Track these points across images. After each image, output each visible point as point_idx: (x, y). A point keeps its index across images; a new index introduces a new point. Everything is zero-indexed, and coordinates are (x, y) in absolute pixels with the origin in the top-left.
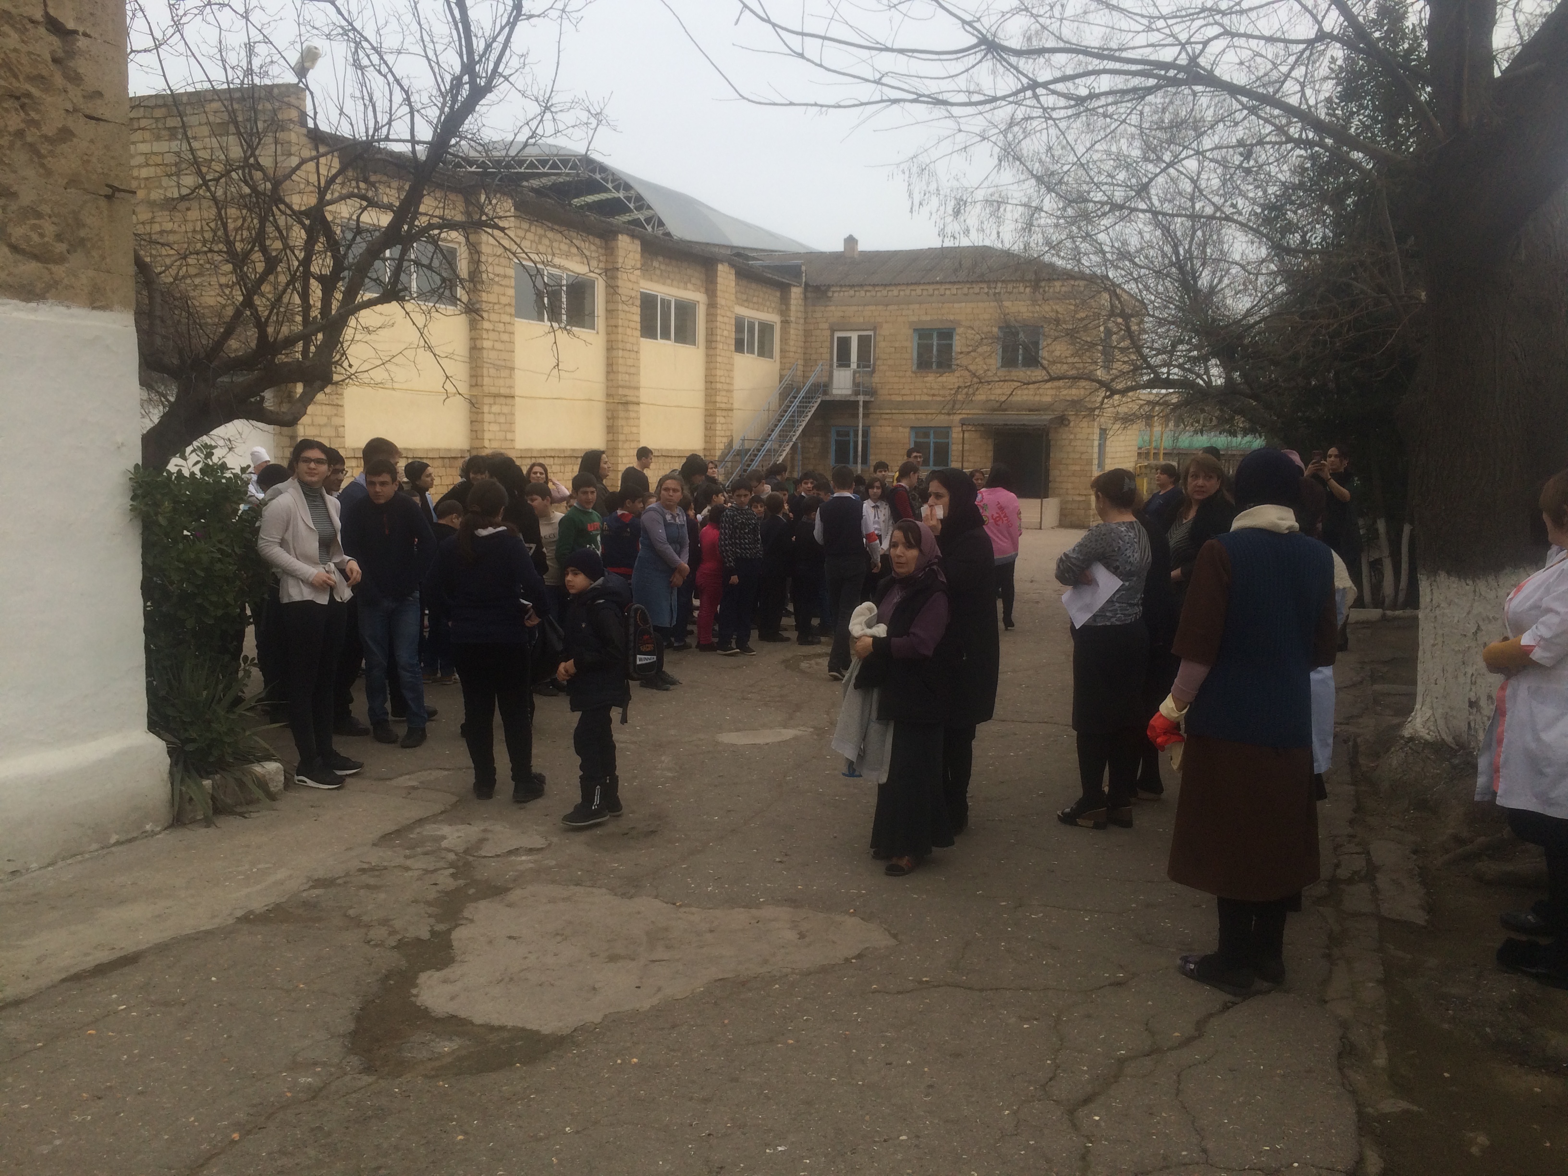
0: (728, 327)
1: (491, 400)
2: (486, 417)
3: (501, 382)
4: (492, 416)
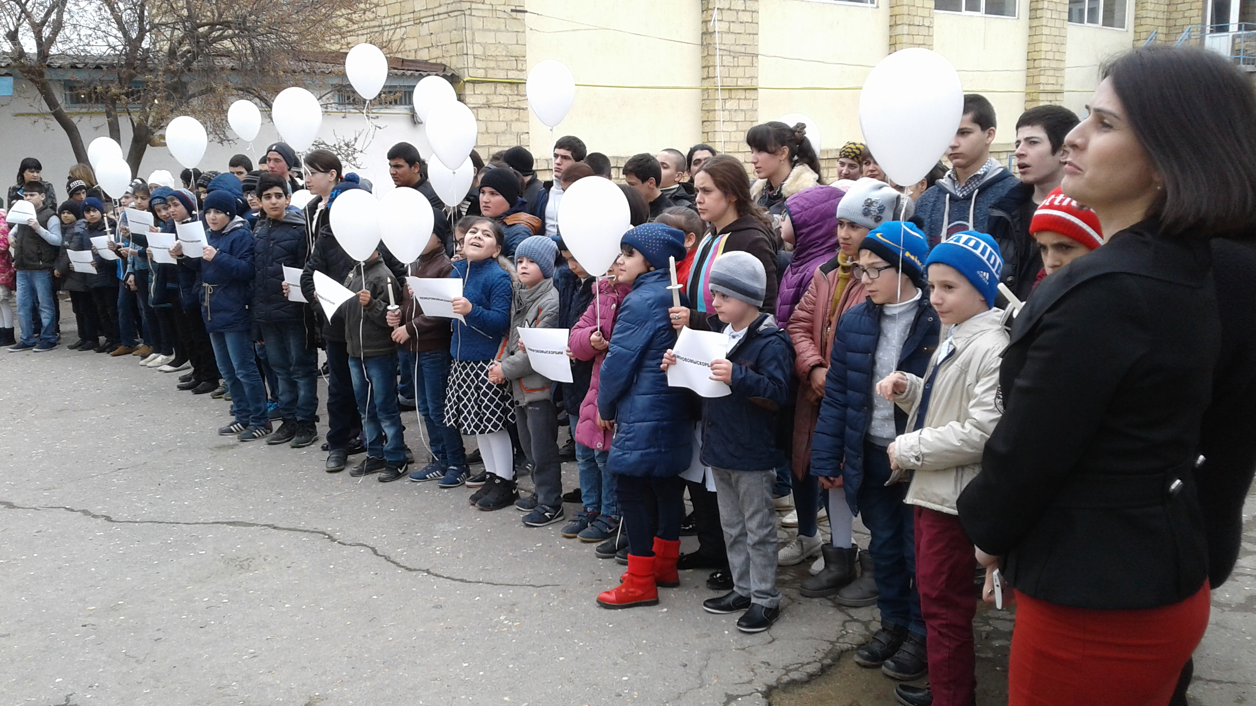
2: (720, 116)
3: (740, 72)
4: (726, 113)
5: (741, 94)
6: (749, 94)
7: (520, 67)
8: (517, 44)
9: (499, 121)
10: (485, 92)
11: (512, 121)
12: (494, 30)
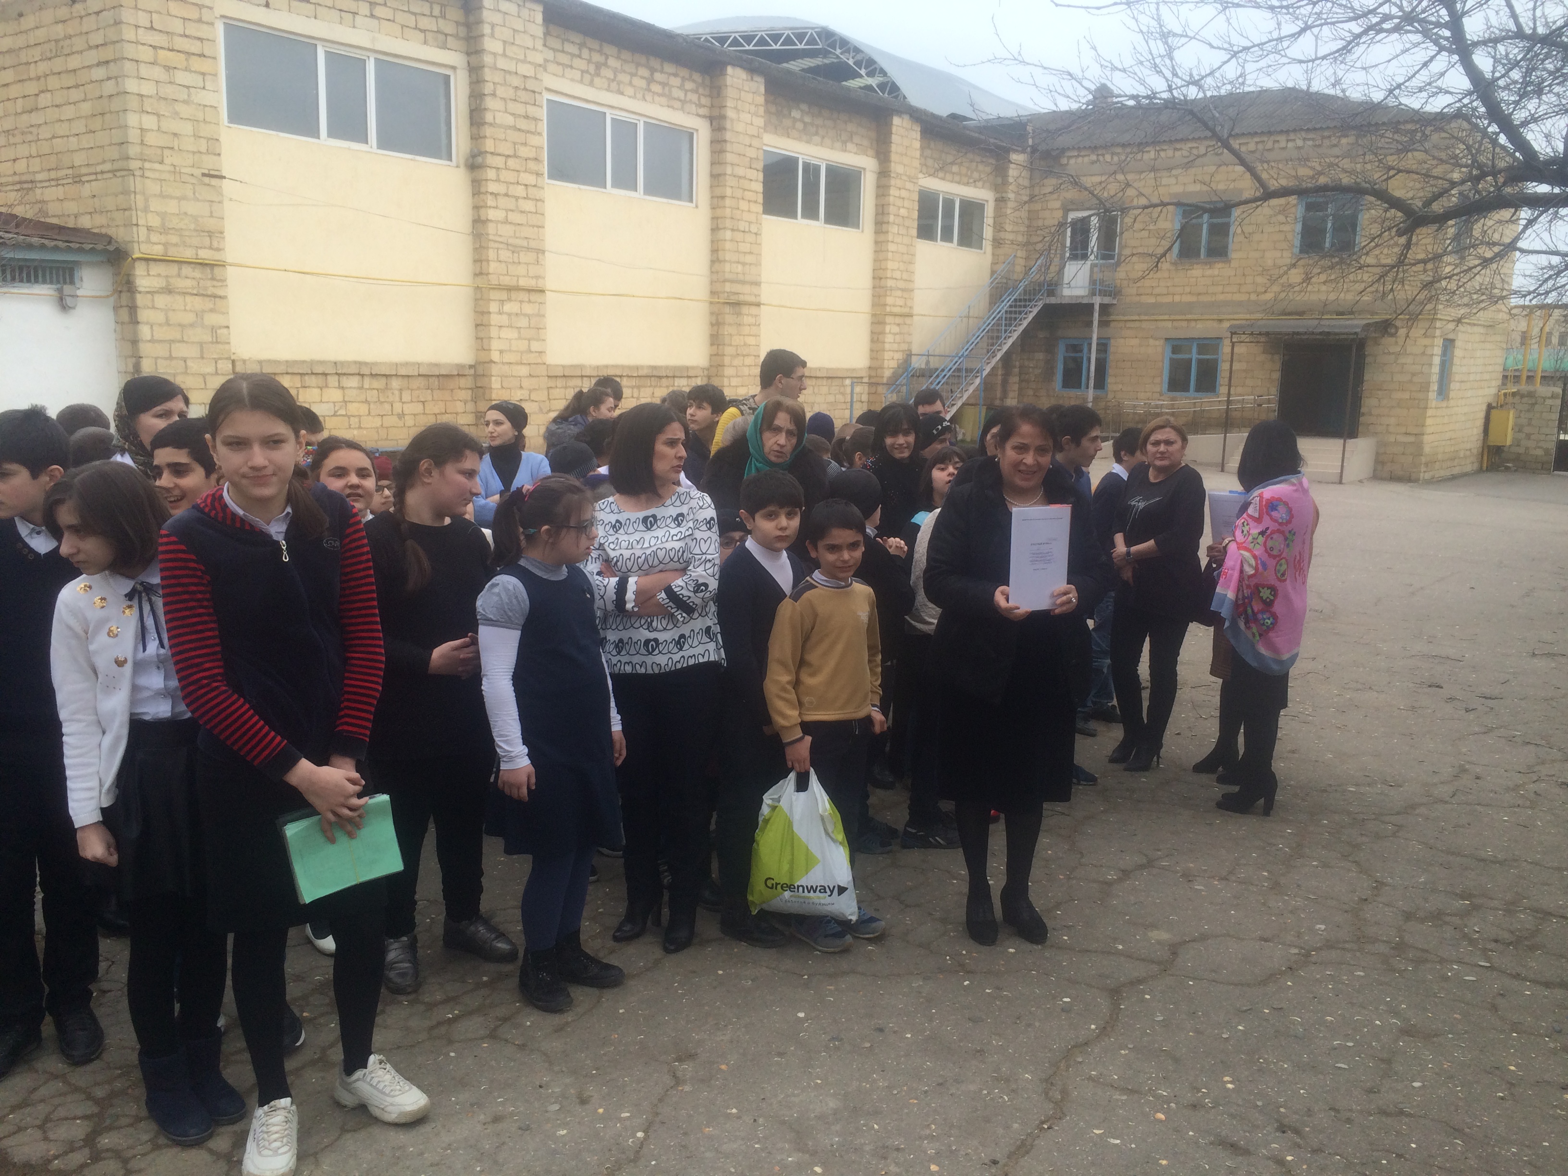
0: (907, 204)
1: (504, 295)
2: (495, 319)
3: (521, 270)
4: (505, 317)
5: (523, 296)
6: (534, 297)
7: (215, 244)
8: (211, 216)
9: (185, 310)
10: (164, 274)
11: (203, 311)
12: (177, 198)
